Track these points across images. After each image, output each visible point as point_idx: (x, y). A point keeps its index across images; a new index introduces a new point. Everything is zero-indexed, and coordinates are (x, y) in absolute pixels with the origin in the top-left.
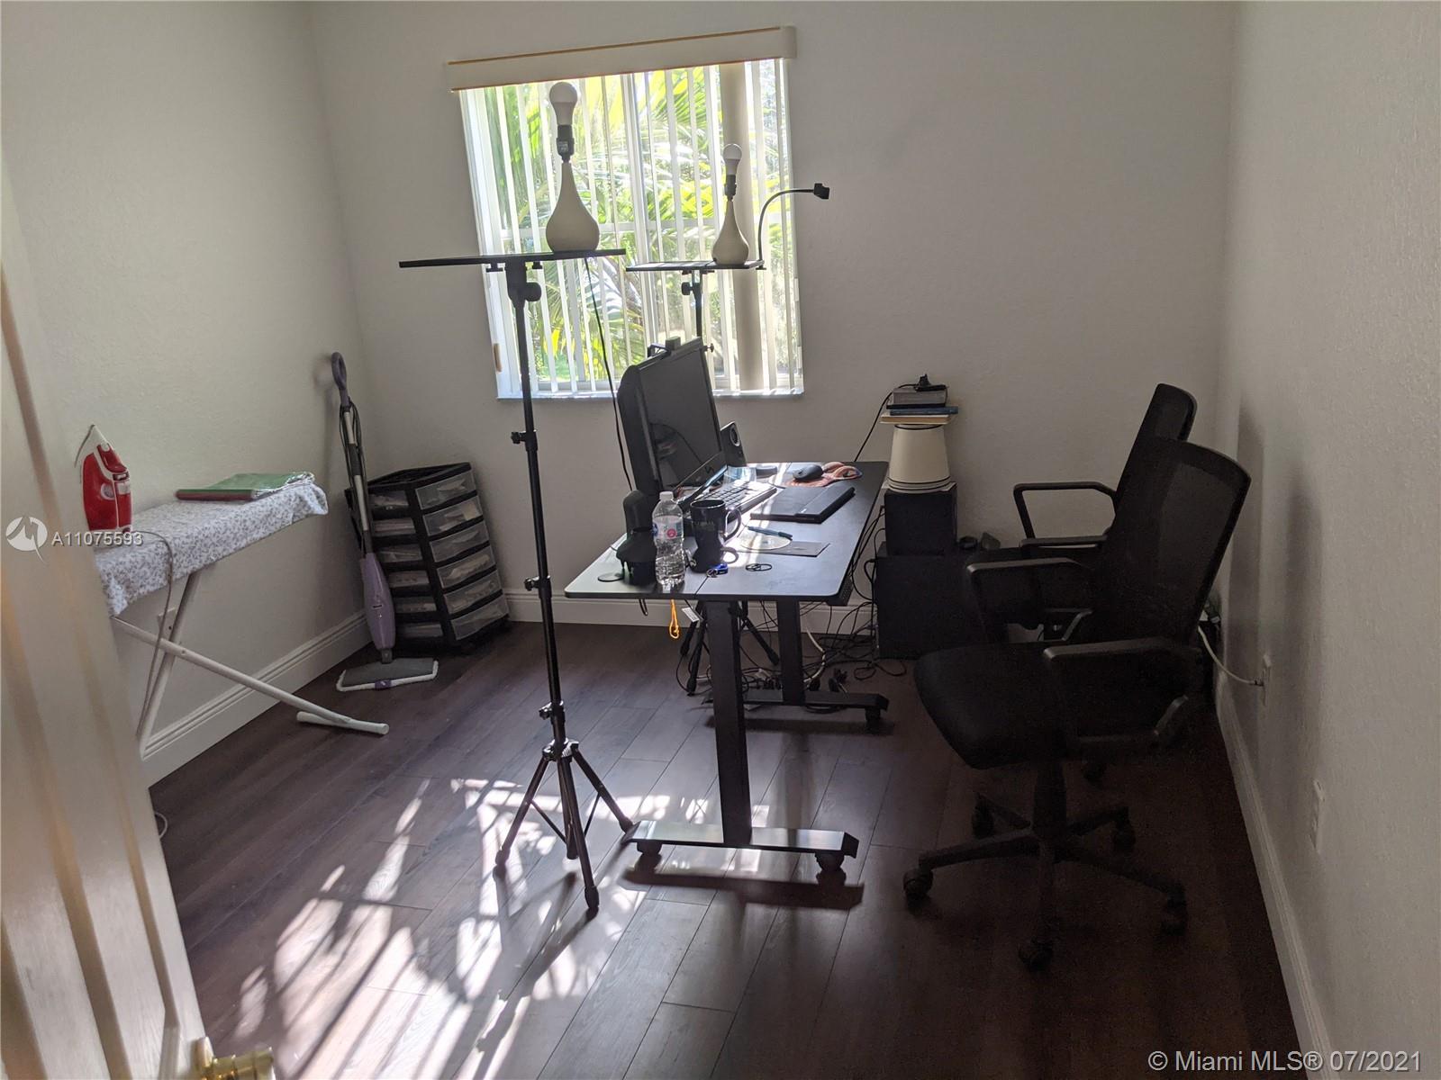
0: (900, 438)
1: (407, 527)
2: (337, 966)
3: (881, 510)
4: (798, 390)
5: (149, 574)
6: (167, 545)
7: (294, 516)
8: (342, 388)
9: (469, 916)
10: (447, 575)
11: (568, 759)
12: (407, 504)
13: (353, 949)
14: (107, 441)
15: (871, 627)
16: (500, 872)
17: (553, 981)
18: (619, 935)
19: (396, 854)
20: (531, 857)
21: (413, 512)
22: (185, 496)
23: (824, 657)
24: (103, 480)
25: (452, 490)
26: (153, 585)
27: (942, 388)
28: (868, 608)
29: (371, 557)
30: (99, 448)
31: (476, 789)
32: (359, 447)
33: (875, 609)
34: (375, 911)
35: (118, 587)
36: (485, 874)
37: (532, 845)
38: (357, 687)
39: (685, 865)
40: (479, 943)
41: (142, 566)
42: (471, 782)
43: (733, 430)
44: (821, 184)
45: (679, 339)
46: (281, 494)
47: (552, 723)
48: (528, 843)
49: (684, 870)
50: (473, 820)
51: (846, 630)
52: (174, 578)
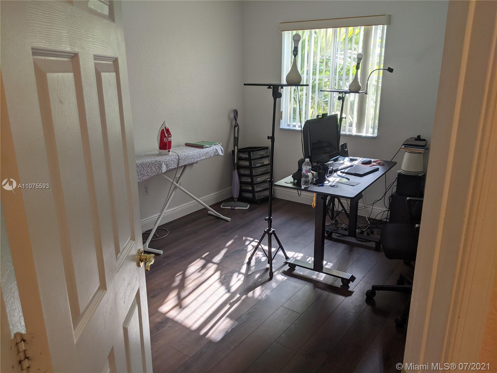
0: (407, 155)
1: (247, 163)
2: (200, 276)
3: (396, 179)
4: (375, 135)
5: (173, 163)
6: (178, 156)
7: (214, 154)
8: (236, 120)
9: (237, 272)
10: (256, 180)
11: (271, 234)
12: (248, 157)
13: (205, 273)
14: (168, 126)
15: (387, 218)
16: (249, 263)
17: (253, 293)
18: (275, 287)
19: (223, 252)
20: (258, 261)
21: (249, 159)
22: (187, 145)
23: (369, 225)
24: (165, 136)
25: (262, 154)
26: (173, 167)
27: (424, 140)
28: (387, 212)
29: (236, 170)
30: (165, 127)
31: (249, 240)
32: (238, 138)
33: (389, 212)
34: (213, 265)
35: (164, 165)
36: (245, 262)
37: (260, 258)
38: (226, 207)
39: (301, 273)
40: (237, 279)
41: (171, 161)
42: (249, 238)
43: (345, 145)
44: (390, 68)
45: (327, 114)
46: (211, 148)
47: (268, 223)
48: (258, 257)
49: (301, 275)
50: (246, 248)
51: (378, 218)
52: (179, 166)
